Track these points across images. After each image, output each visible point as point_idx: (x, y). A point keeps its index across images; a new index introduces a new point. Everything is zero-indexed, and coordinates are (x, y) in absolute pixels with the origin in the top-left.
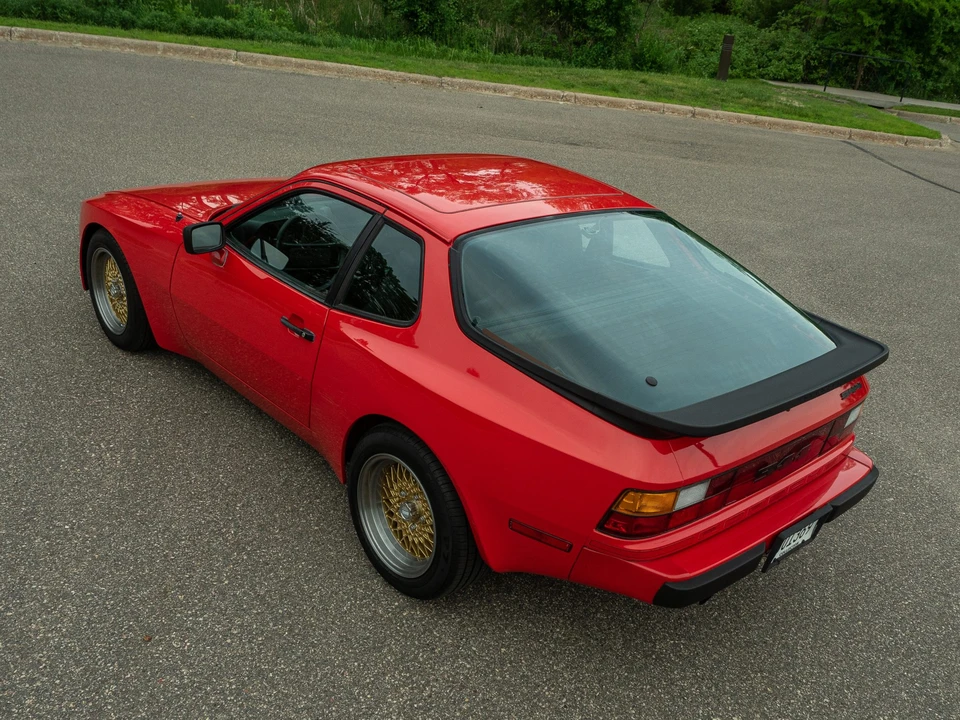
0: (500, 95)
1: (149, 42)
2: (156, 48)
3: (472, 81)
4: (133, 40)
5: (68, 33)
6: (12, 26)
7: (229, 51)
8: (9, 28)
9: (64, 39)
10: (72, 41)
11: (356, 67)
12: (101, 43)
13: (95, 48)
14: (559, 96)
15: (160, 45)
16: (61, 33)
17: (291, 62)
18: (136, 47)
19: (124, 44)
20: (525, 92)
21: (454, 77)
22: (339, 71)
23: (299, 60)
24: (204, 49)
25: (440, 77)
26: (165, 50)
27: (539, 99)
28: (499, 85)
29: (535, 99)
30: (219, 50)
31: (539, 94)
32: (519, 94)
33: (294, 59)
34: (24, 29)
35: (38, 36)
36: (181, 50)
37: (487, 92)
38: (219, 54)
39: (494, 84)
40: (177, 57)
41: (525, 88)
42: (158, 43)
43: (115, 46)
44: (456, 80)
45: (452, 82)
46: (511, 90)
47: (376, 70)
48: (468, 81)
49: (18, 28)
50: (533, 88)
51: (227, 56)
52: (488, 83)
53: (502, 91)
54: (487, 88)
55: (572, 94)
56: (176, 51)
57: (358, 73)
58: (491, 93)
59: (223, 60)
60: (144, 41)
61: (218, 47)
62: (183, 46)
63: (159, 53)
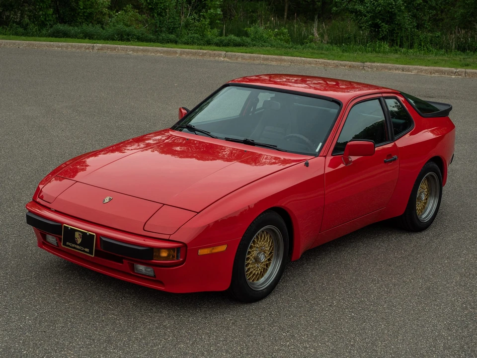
0: (407, 73)
1: (172, 49)
2: (176, 53)
3: (386, 65)
4: (162, 48)
5: (126, 46)
6: (95, 43)
7: (221, 52)
8: (93, 44)
9: (123, 49)
10: (127, 50)
11: (303, 59)
12: (143, 51)
13: (140, 54)
14: (452, 72)
15: (179, 50)
16: (121, 46)
17: (260, 58)
18: (164, 52)
19: (157, 51)
20: (426, 70)
21: (374, 62)
22: (292, 62)
23: (265, 56)
24: (205, 51)
25: (364, 63)
26: (181, 54)
27: (437, 75)
28: (407, 66)
29: (433, 75)
30: (214, 52)
31: (437, 71)
32: (421, 71)
33: (262, 56)
34: (101, 45)
35: (108, 48)
36: (191, 53)
37: (397, 72)
38: (214, 54)
39: (402, 66)
40: (188, 57)
41: (427, 68)
42: (178, 49)
43: (151, 52)
44: (376, 64)
45: (371, 66)
46: (415, 69)
47: (318, 60)
48: (383, 64)
49: (98, 45)
50: (432, 68)
51: (219, 56)
52: (398, 66)
53: (409, 70)
54: (397, 69)
55: (463, 70)
56: (188, 53)
57: (305, 63)
58: (400, 72)
59: (217, 58)
60: (170, 49)
61: (215, 50)
62: (192, 50)
63: (177, 55)
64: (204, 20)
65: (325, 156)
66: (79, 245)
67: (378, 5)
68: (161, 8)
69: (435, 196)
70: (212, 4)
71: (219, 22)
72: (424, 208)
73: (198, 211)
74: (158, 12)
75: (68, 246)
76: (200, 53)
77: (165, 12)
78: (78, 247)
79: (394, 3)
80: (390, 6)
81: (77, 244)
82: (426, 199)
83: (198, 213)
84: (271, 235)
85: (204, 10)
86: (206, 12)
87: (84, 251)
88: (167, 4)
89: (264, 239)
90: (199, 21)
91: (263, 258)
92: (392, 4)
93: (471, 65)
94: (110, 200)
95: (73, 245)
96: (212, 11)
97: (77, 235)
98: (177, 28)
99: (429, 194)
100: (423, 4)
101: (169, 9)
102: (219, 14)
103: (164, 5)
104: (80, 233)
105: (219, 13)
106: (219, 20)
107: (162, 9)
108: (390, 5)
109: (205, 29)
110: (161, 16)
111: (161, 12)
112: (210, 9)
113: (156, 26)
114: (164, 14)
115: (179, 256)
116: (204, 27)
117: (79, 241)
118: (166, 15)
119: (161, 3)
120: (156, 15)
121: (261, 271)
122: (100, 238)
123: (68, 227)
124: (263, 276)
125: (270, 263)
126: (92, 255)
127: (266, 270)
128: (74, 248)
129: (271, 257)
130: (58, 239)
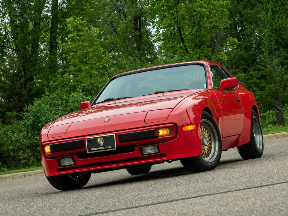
65: (212, 89)
66: (102, 146)
73: (173, 107)
75: (93, 150)
78: (102, 148)
81: (101, 146)
84: (207, 128)
87: (107, 149)
89: (204, 130)
91: (206, 142)
94: (109, 120)
95: (97, 149)
97: (99, 141)
104: (102, 138)
115: (173, 133)
117: (102, 143)
121: (207, 152)
122: (118, 135)
123: (91, 138)
124: (209, 155)
125: (211, 146)
126: (115, 148)
127: (210, 151)
128: (99, 150)
129: (211, 142)
130: (75, 157)
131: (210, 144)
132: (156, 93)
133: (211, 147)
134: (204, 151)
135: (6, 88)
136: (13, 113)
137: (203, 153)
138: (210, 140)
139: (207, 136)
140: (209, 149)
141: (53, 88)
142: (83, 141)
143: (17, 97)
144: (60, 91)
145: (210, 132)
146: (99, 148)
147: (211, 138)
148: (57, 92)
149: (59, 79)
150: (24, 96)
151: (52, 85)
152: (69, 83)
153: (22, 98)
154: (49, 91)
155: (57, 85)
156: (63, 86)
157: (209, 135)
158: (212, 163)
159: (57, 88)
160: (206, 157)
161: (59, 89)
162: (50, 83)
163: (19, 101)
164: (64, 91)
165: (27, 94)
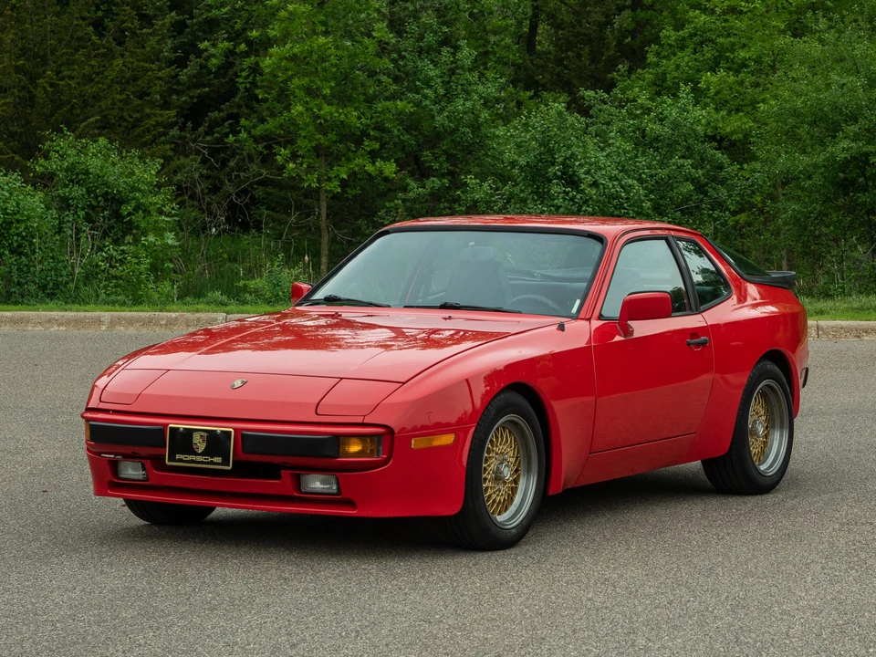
1: (88, 314)
2: (99, 322)
4: (63, 313)
7: (214, 315)
12: (14, 321)
13: (6, 329)
15: (106, 315)
18: (68, 322)
19: (49, 321)
24: (174, 315)
26: (113, 324)
30: (198, 315)
36: (138, 320)
40: (132, 331)
42: (103, 313)
43: (35, 324)
56: (130, 322)
60: (81, 314)
61: (197, 311)
62: (141, 314)
63: (104, 328)
64: (135, 260)
65: (589, 319)
66: (202, 454)
67: (586, 202)
68: (18, 235)
69: (782, 427)
70: (148, 223)
71: (171, 266)
72: (764, 454)
73: (404, 380)
74: (9, 244)
75: (181, 461)
76: (162, 319)
77: (32, 244)
78: (199, 458)
79: (623, 194)
80: (615, 202)
81: (197, 454)
82: (766, 436)
83: (404, 383)
84: (517, 437)
85: (129, 238)
86: (136, 241)
87: (212, 463)
88: (35, 225)
89: (506, 441)
90: (122, 262)
91: (507, 473)
92: (618, 197)
93: (828, 313)
94: (244, 383)
95: (190, 457)
96: (151, 238)
97: (196, 438)
98: (67, 283)
99: (769, 427)
100: (695, 197)
101: (40, 238)
102: (171, 247)
103: (26, 228)
104: (203, 434)
105: (170, 242)
106: (171, 261)
107: (23, 238)
108: (614, 199)
109: (140, 282)
110: (20, 254)
111: (19, 246)
112: (145, 233)
113: (9, 281)
114: (27, 250)
115: (381, 451)
116: (137, 279)
117: (201, 447)
118: (34, 252)
119: (18, 221)
120: (7, 252)
121: (504, 499)
122: (243, 435)
123: (179, 428)
124: (506, 510)
125: (516, 488)
126: (229, 465)
127: (512, 500)
128: (192, 461)
129: (518, 477)
130: (148, 463)
131: (516, 481)
132: (445, 307)
133: (514, 490)
134: (498, 495)
135: (562, 19)
136: (558, 95)
137: (494, 501)
138: (517, 471)
139: (513, 460)
140: (509, 494)
141: (670, 45)
142: (163, 431)
143: (587, 49)
144: (686, 59)
145: (520, 449)
146: (194, 458)
147: (519, 466)
148: (679, 58)
149: (693, 22)
150: (608, 49)
151: (668, 37)
152: (718, 36)
153: (602, 54)
154: (658, 54)
155: (684, 39)
156: (701, 44)
157: (517, 458)
158: (513, 531)
159: (682, 48)
160: (499, 514)
161: (689, 51)
162: (664, 31)
163: (594, 60)
164: (696, 60)
165: (614, 43)
